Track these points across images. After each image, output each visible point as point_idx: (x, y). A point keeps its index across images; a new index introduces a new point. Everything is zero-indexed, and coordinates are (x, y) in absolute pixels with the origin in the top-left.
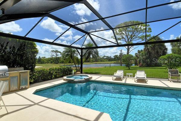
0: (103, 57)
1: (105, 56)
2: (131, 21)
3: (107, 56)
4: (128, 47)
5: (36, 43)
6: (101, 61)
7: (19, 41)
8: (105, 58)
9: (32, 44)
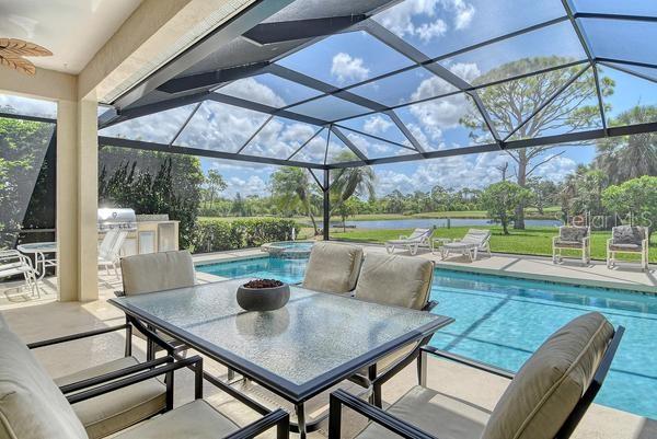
0: (460, 193)
1: (466, 191)
2: (527, 60)
3: (474, 192)
4: (522, 155)
5: (197, 157)
6: (451, 209)
7: (159, 156)
8: (469, 196)
9: (187, 161)
